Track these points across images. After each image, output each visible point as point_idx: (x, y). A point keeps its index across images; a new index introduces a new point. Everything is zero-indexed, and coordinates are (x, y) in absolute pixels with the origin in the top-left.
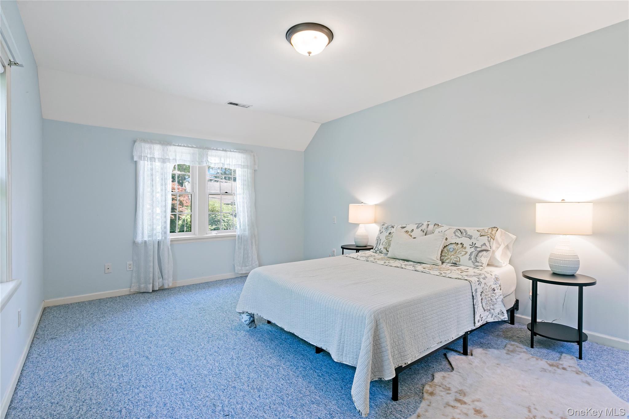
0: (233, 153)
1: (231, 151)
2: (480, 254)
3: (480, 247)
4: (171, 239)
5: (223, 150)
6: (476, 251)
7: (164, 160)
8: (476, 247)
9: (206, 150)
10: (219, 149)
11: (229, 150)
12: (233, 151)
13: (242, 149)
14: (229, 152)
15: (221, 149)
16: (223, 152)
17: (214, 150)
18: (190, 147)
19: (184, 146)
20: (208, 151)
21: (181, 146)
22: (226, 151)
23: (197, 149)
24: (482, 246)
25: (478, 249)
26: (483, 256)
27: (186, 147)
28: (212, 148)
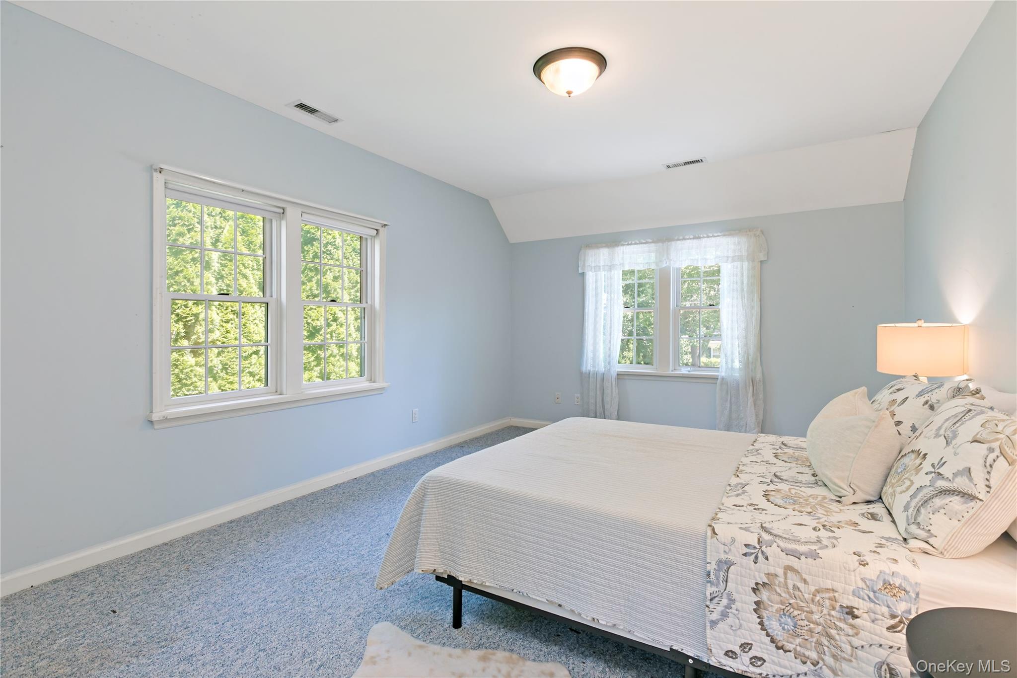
0: (713, 239)
1: (708, 237)
2: (938, 502)
3: (951, 477)
4: (618, 371)
5: (695, 238)
6: (931, 488)
7: (611, 268)
8: (939, 474)
9: (667, 242)
10: (688, 237)
11: (705, 236)
12: (714, 236)
13: (730, 228)
14: (704, 240)
15: (692, 237)
16: (694, 240)
17: (680, 240)
18: (644, 243)
19: (636, 244)
20: (669, 244)
21: (631, 244)
22: (699, 238)
23: (653, 245)
24: (955, 475)
25: (941, 484)
26: (942, 511)
27: (638, 244)
28: (676, 238)
